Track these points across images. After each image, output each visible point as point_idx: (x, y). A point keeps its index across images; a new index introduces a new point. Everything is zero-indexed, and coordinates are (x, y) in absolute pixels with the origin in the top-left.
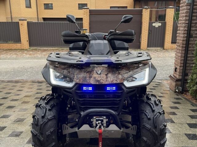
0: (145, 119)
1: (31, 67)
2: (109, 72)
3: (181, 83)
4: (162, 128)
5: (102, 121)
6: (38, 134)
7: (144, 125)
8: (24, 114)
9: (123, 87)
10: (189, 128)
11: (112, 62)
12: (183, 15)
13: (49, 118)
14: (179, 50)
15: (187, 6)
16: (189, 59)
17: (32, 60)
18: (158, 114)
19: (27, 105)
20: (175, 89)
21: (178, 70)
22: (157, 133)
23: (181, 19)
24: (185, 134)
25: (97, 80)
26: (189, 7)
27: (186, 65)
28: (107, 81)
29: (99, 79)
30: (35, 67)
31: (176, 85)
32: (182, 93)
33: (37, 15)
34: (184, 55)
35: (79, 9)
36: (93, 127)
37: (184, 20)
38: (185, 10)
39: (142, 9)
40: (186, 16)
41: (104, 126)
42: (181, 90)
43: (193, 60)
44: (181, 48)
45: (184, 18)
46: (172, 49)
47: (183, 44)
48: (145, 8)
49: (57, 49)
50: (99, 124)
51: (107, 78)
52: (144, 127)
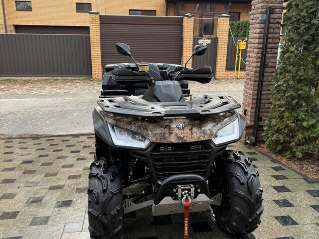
0: (237, 184)
1: (10, 113)
2: (193, 125)
3: (254, 132)
4: (259, 194)
5: (189, 190)
6: (100, 215)
7: (236, 192)
8: (38, 190)
9: (212, 145)
10: (276, 192)
11: (199, 114)
12: (255, 35)
13: (113, 192)
14: (250, 85)
15: (260, 23)
16: (263, 97)
17: (7, 100)
18: (252, 176)
19: (34, 176)
20: (246, 140)
21: (249, 113)
22: (252, 201)
23: (252, 41)
24: (274, 201)
25: (180, 137)
26: (263, 26)
27: (260, 105)
28: (192, 138)
29: (182, 136)
30: (18, 112)
31: (246, 134)
32: (256, 145)
33: (3, 20)
34: (256, 92)
35: (77, 12)
36: (178, 200)
37: (256, 43)
38: (258, 30)
39: (183, 18)
40: (259, 38)
41: (191, 197)
42: (253, 141)
43: (269, 99)
44: (252, 83)
45: (257, 41)
46: (227, 79)
47: (255, 77)
48: (187, 16)
49: (47, 80)
50: (185, 194)
51: (192, 134)
52: (237, 194)
